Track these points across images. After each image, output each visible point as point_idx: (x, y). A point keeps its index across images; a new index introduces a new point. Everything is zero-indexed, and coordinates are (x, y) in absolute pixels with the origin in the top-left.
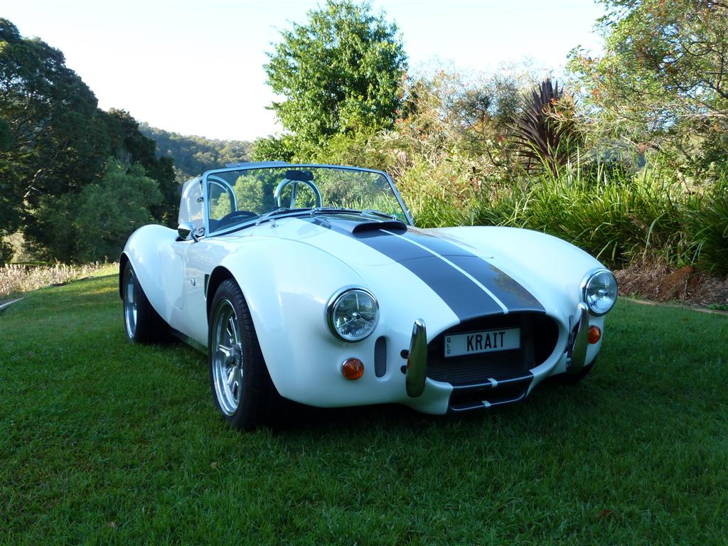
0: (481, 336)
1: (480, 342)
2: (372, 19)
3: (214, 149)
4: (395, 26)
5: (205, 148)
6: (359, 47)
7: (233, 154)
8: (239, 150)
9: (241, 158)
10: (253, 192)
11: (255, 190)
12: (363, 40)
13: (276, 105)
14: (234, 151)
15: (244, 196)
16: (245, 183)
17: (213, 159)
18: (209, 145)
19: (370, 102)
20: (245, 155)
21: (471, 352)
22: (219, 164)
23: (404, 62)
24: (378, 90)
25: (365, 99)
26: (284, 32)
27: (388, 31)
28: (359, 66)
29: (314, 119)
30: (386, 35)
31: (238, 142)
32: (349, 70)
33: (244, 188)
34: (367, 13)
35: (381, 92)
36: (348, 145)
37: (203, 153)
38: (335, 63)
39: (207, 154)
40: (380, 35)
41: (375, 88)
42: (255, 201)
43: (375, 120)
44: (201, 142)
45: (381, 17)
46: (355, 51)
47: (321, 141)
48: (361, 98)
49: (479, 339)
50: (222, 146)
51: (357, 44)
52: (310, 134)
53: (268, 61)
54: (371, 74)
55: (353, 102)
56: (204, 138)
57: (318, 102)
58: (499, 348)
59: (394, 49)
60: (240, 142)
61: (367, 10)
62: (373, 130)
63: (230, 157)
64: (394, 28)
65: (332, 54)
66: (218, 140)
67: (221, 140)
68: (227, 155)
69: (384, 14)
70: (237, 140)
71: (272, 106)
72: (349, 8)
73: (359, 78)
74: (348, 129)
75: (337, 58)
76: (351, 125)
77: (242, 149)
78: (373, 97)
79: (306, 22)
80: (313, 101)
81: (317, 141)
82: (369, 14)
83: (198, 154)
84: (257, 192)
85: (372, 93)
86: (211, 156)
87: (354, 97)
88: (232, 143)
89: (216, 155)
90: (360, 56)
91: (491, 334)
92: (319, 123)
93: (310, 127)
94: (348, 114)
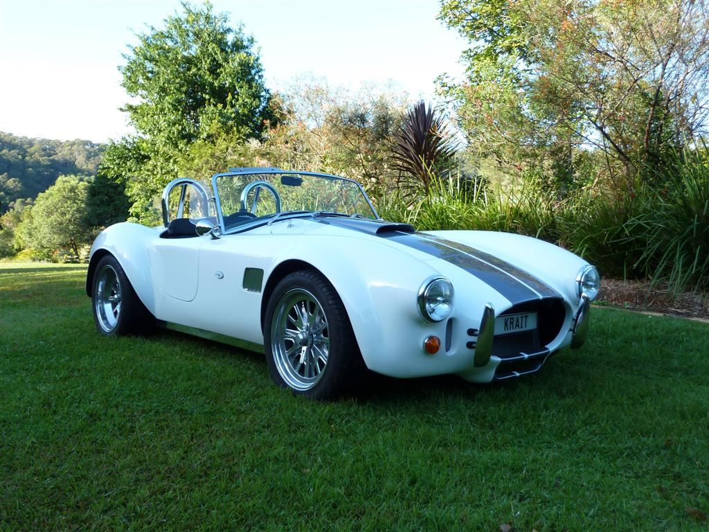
0: (513, 318)
1: (512, 323)
2: (229, 30)
3: (21, 147)
4: (253, 39)
5: (11, 145)
6: (219, 57)
7: (43, 153)
8: (49, 149)
9: (51, 158)
10: (75, 192)
11: (76, 191)
12: (223, 50)
13: (131, 108)
14: (44, 150)
15: (64, 197)
16: (66, 184)
17: (20, 157)
18: (16, 142)
19: (230, 111)
20: (56, 154)
21: (507, 332)
22: (27, 162)
23: (260, 74)
24: (237, 100)
25: (224, 107)
26: (141, 35)
27: (245, 43)
28: (218, 75)
29: (174, 124)
30: (244, 47)
31: (49, 141)
32: (209, 78)
33: (64, 189)
34: (224, 24)
35: (240, 101)
36: (210, 151)
37: (9, 151)
38: (194, 70)
39: (14, 152)
40: (238, 47)
41: (233, 98)
42: (76, 203)
43: (235, 129)
44: (7, 139)
45: (240, 30)
46: (214, 60)
47: (181, 146)
48: (220, 106)
49: (512, 321)
50: (31, 144)
51: (216, 54)
52: (169, 138)
53: (125, 63)
54: (230, 83)
55: (213, 110)
56: (11, 134)
57: (179, 107)
58: (524, 329)
59: (252, 62)
60: (50, 141)
61: (225, 22)
62: (234, 139)
63: (40, 156)
64: (252, 41)
65: (189, 61)
66: (26, 138)
67: (29, 138)
68: (37, 154)
69: (242, 27)
70: (47, 138)
71: (126, 108)
72: (208, 18)
73: (219, 87)
74: (209, 136)
75: (196, 66)
76: (211, 132)
77: (53, 148)
78: (233, 106)
79: (163, 28)
80: (173, 105)
81: (176, 146)
82: (227, 25)
83: (4, 151)
84: (79, 193)
85: (231, 102)
86: (19, 154)
87: (213, 104)
88: (43, 142)
89: (25, 153)
90: (220, 66)
91: (520, 316)
92: (180, 128)
93: (170, 132)
94: (209, 120)
